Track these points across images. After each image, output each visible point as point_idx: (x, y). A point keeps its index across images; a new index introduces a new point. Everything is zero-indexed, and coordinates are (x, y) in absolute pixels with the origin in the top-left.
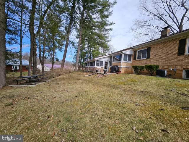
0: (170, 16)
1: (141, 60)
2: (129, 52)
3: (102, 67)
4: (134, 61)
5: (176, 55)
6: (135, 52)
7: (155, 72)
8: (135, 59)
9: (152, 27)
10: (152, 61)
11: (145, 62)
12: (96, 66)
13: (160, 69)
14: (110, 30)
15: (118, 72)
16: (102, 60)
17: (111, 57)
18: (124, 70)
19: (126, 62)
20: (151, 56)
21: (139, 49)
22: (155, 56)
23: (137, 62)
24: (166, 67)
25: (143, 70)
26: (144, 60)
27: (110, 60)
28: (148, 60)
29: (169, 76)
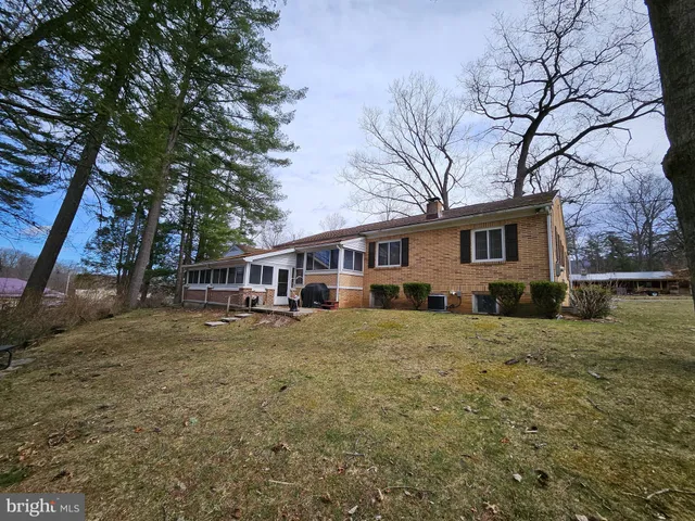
0: (424, 164)
1: (388, 269)
2: (355, 244)
3: (268, 287)
4: (371, 270)
5: (459, 261)
6: (371, 246)
7: (425, 301)
8: (371, 265)
9: (393, 181)
10: (415, 273)
11: (397, 274)
12: (247, 284)
13: (434, 292)
14: (285, 162)
15: (330, 303)
16: (268, 263)
17: (299, 256)
18: (344, 297)
19: (351, 272)
20: (412, 261)
21: (381, 239)
22: (420, 261)
23: (379, 273)
24: (442, 288)
25: (397, 297)
26: (395, 269)
27: (295, 265)
28: (405, 269)
29: (453, 309)
